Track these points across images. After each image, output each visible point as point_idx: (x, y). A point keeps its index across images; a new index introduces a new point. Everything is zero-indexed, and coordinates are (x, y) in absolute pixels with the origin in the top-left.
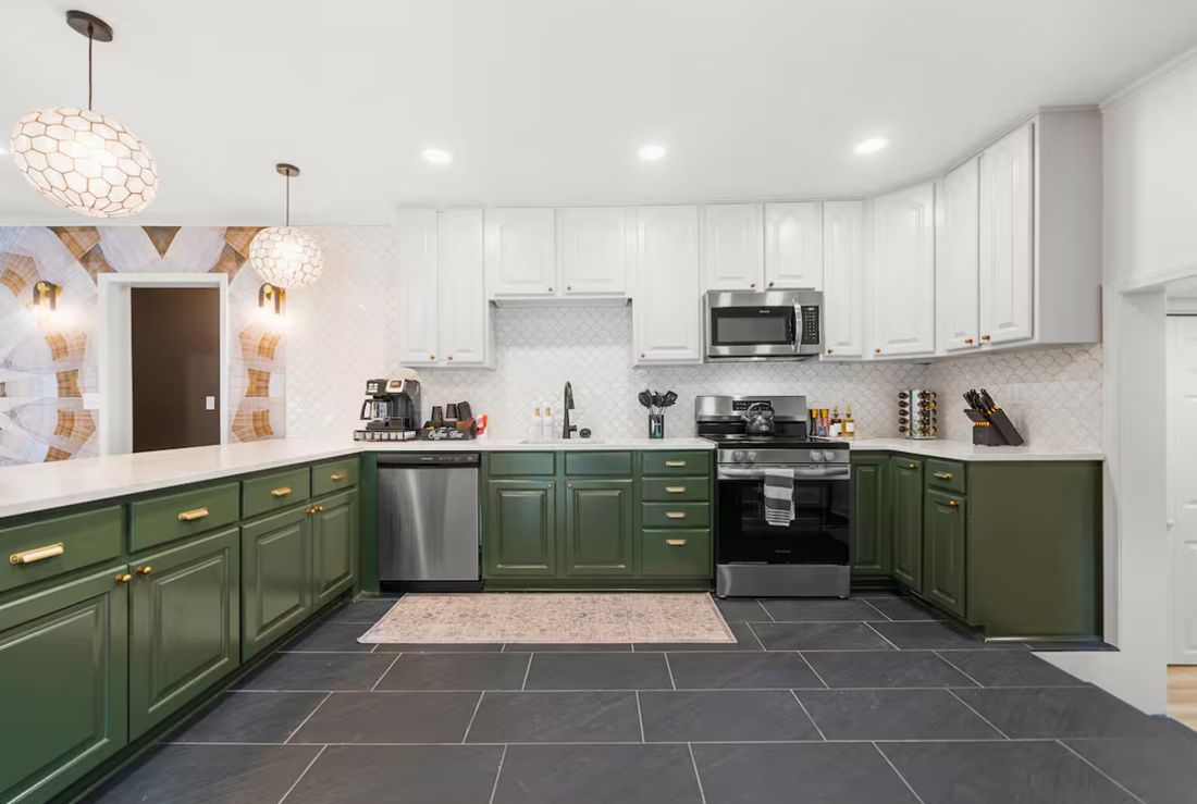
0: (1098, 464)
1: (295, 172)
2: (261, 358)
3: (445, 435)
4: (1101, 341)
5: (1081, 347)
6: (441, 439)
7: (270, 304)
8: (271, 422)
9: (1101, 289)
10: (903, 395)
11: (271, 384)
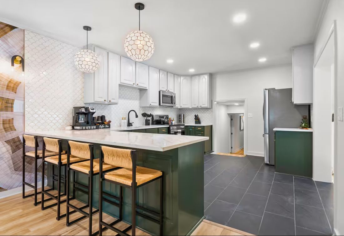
0: (212, 126)
1: (90, 29)
2: (8, 91)
3: (104, 127)
4: (212, 108)
5: (209, 109)
6: (103, 128)
7: (17, 65)
8: (14, 124)
9: (212, 100)
10: (180, 115)
11: (14, 106)
